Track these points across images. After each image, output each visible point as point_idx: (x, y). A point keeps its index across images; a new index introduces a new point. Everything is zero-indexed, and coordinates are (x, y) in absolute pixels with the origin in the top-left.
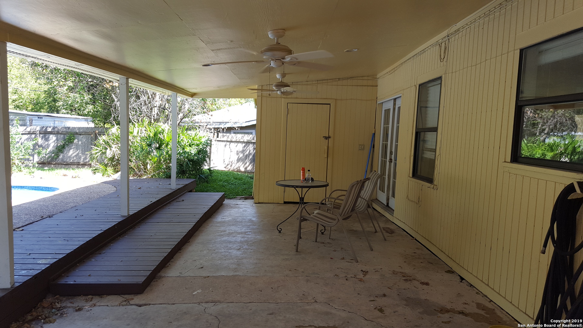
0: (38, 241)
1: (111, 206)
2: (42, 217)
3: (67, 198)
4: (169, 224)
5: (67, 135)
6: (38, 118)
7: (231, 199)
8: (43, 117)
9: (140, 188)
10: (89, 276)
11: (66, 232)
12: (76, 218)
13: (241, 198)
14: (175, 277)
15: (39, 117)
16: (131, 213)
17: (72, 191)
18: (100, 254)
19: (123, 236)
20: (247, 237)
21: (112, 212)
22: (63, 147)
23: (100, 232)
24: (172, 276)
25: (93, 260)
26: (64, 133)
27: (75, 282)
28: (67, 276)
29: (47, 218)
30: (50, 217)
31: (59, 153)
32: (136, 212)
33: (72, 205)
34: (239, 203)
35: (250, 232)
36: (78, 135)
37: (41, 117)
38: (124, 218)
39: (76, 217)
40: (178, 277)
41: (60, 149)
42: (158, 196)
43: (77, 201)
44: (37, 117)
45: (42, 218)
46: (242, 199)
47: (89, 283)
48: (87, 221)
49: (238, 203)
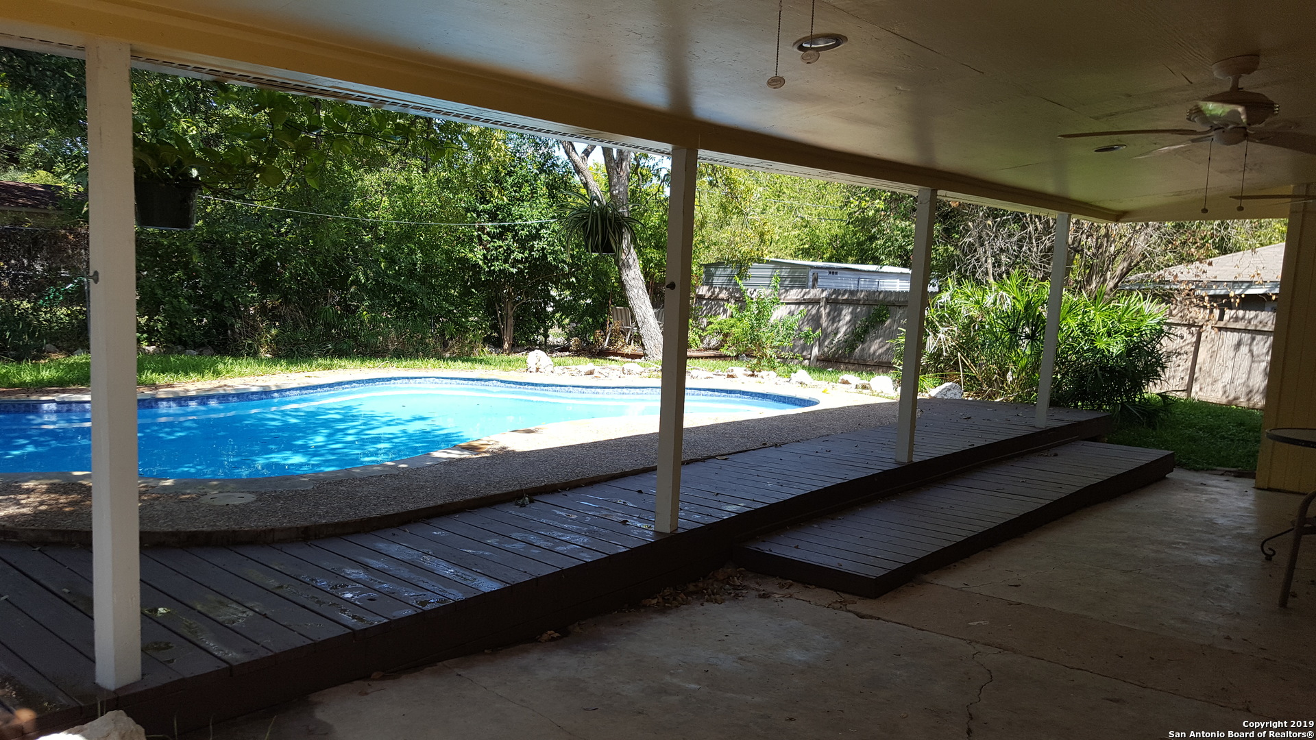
0: (738, 479)
1: (889, 443)
2: (764, 444)
3: (821, 421)
4: (993, 493)
5: (876, 307)
6: (830, 273)
7: (1197, 470)
8: (839, 272)
9: (969, 418)
10: (795, 547)
11: (788, 473)
12: (818, 454)
13: (1226, 471)
14: (952, 588)
15: (832, 271)
16: (916, 459)
17: (836, 409)
18: (832, 519)
19: (889, 499)
20: (1169, 552)
21: (884, 452)
22: (866, 331)
23: (840, 481)
24: (944, 586)
25: (816, 526)
26: (871, 303)
27: (771, 551)
28: (764, 541)
29: (771, 448)
30: (776, 446)
31: (857, 342)
32: (928, 458)
33: (824, 432)
34: (1214, 482)
35: (1184, 544)
36: (895, 308)
37: (835, 271)
38: (899, 466)
39: (817, 452)
40: (956, 589)
41: (859, 335)
42: (995, 437)
43: (835, 427)
44: (827, 271)
45: (765, 446)
46: (1229, 475)
47: (790, 557)
48: (831, 460)
49: (1210, 482)
